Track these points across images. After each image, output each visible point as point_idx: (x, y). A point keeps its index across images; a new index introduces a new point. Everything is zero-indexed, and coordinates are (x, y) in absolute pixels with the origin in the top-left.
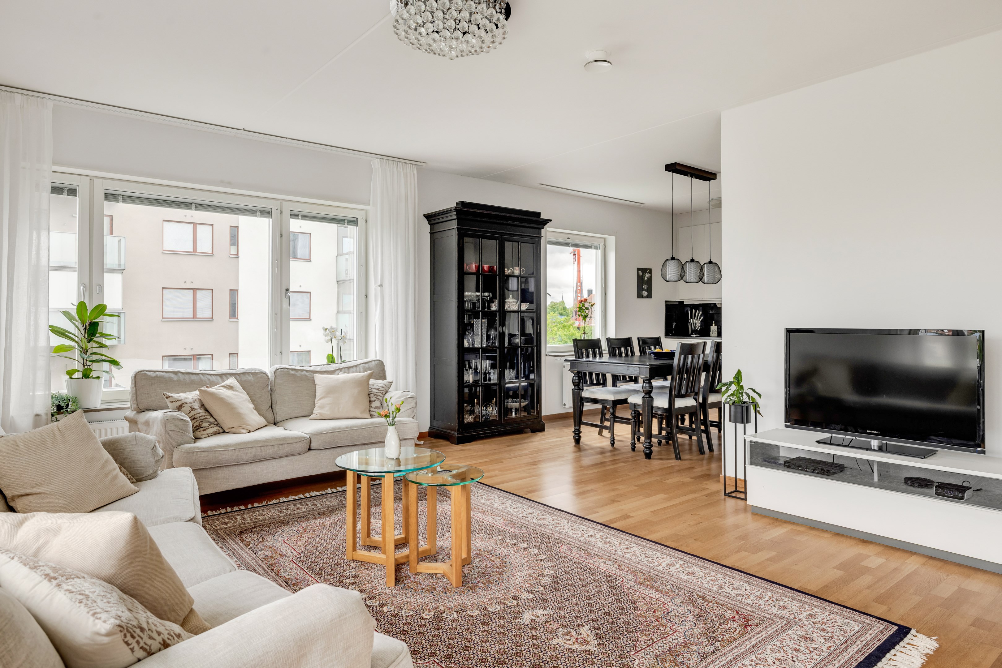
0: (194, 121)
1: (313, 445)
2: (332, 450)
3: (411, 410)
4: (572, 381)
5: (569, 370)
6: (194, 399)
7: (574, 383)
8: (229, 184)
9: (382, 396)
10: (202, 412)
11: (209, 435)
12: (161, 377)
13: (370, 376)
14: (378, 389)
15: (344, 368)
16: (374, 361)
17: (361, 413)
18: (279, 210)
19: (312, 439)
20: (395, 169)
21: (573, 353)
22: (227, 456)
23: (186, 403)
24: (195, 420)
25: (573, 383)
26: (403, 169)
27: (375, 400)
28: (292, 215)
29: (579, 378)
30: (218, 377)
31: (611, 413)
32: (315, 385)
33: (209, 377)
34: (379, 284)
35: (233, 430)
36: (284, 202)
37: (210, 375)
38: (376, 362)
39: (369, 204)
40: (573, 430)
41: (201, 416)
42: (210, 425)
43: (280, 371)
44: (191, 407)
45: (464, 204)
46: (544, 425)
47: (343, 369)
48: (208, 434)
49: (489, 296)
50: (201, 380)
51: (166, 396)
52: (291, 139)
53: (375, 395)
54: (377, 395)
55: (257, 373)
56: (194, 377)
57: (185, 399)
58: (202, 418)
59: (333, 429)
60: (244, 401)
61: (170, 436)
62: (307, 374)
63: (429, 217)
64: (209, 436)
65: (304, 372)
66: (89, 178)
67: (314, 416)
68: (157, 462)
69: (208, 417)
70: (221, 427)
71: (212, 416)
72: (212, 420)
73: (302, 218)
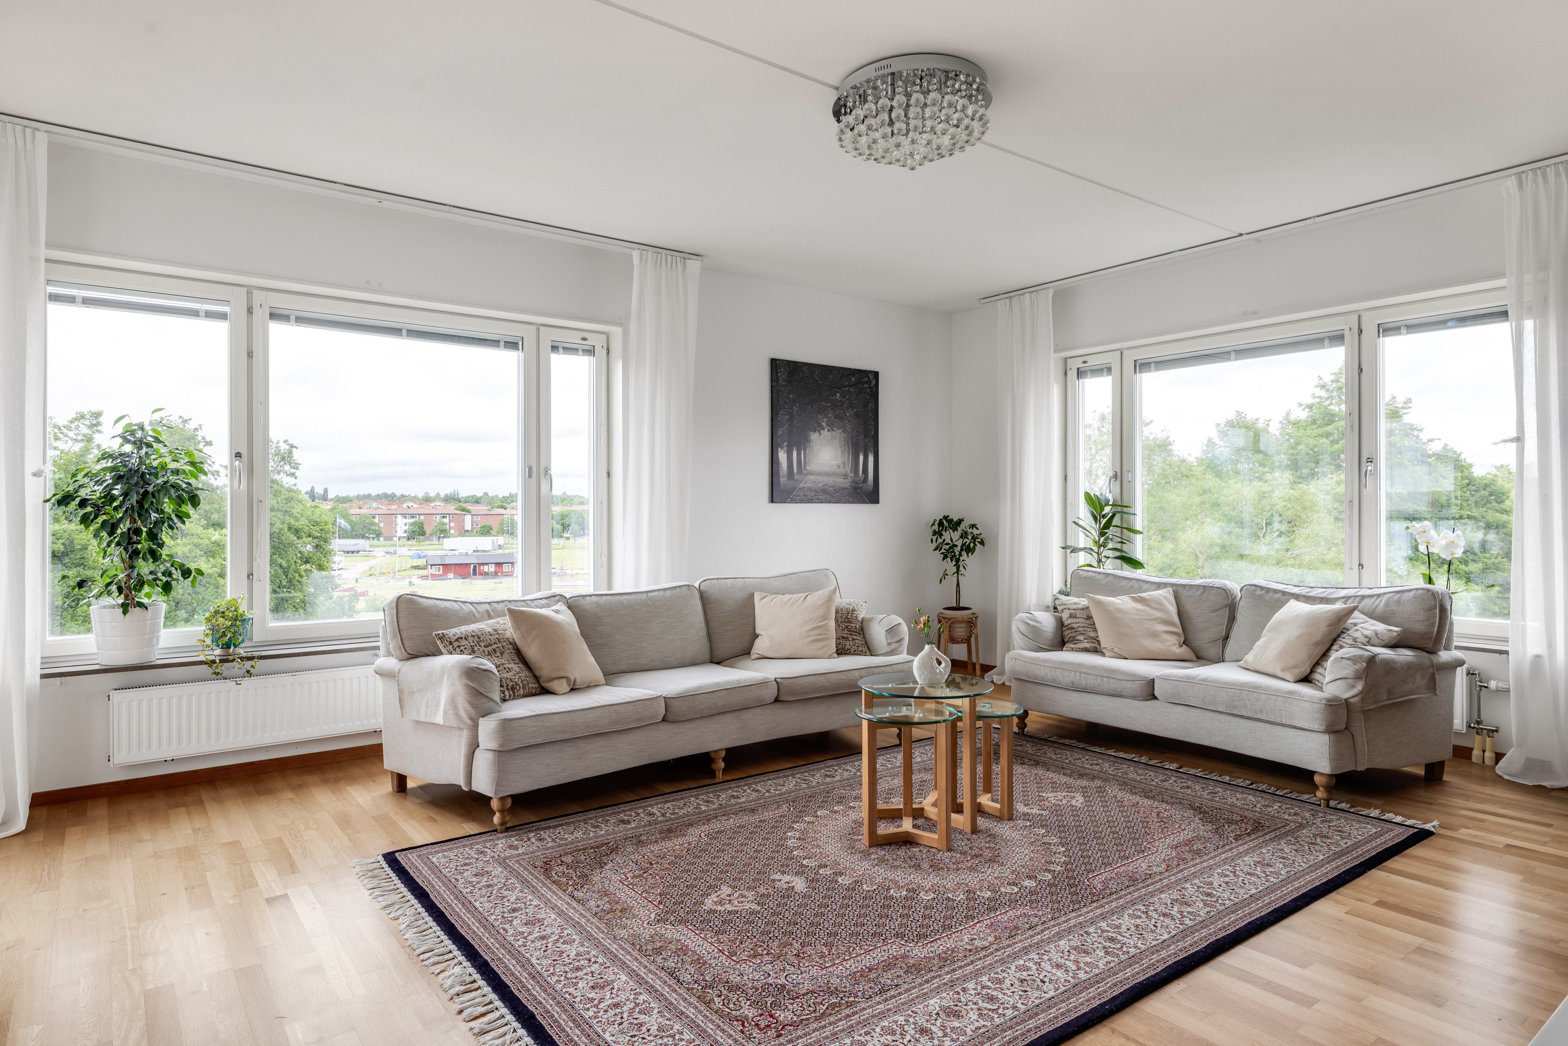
6: (1084, 607)
10: (1083, 623)
11: (1077, 649)
17: (1282, 670)
18: (1356, 328)
19: (1155, 684)
23: (1069, 609)
24: (1071, 630)
28: (1383, 332)
33: (1137, 584)
36: (1366, 314)
41: (1080, 627)
42: (1085, 639)
43: (1246, 589)
44: (1072, 614)
58: (1081, 629)
61: (1015, 638)
64: (1072, 650)
66: (1119, 352)
67: (1240, 663)
68: (889, 644)
69: (1088, 630)
70: (1100, 645)
71: (1095, 630)
72: (1092, 634)
73: (1410, 330)
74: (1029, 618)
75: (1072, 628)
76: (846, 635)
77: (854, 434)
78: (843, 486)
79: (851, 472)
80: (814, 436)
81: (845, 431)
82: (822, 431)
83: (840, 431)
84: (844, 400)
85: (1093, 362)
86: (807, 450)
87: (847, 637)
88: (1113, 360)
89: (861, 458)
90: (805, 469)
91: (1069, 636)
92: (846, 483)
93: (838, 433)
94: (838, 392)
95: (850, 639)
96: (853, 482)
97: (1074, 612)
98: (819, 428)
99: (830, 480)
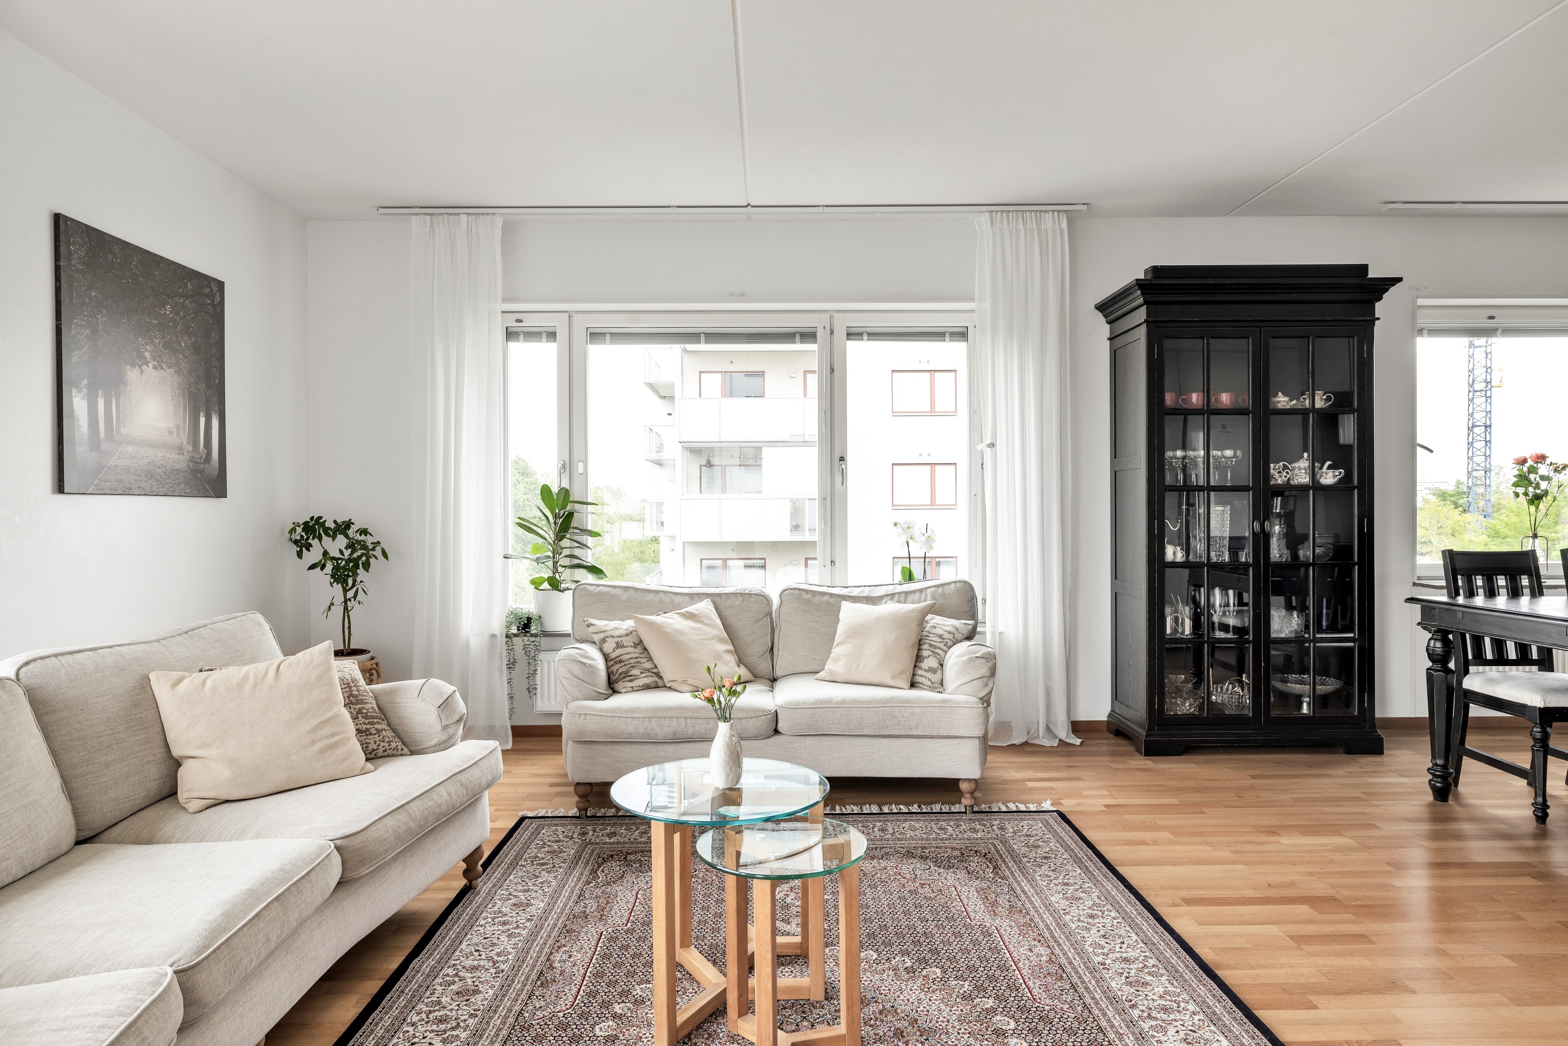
0: (678, 207)
1: (781, 727)
2: (816, 738)
3: (979, 681)
4: (1427, 650)
5: (1419, 624)
6: (628, 632)
7: (1431, 656)
8: (742, 296)
9: (945, 648)
10: (634, 652)
11: (635, 689)
12: (607, 593)
13: (933, 610)
14: (940, 636)
15: (899, 593)
16: (955, 582)
17: (893, 678)
18: (828, 328)
19: (779, 716)
20: (1021, 226)
21: (1443, 583)
22: (629, 727)
23: (612, 637)
24: (622, 664)
25: (1429, 654)
26: (1039, 224)
27: (929, 656)
28: (850, 335)
29: (1446, 642)
30: (687, 599)
31: (1535, 739)
32: (838, 621)
33: (673, 597)
34: (989, 442)
35: (674, 685)
36: (836, 315)
37: (677, 594)
38: (958, 584)
39: (972, 299)
40: (1430, 765)
41: (631, 659)
42: (642, 673)
43: (788, 594)
44: (617, 643)
45: (1157, 271)
46: (1381, 740)
47: (897, 595)
48: (632, 687)
49: (1235, 456)
50: (661, 602)
51: (586, 623)
52: (827, 206)
53: (931, 645)
54: (936, 647)
55: (751, 594)
56: (650, 597)
57: (612, 630)
58: (632, 661)
59: (822, 702)
60: (708, 639)
61: (563, 685)
62: (832, 600)
63: (1102, 307)
64: (633, 690)
65: (826, 598)
66: (567, 314)
67: (822, 674)
68: (445, 728)
69: (642, 660)
70: (661, 678)
71: (650, 659)
72: (648, 665)
73: (870, 338)
74: (581, 656)
75: (621, 661)
76: (364, 727)
77: (192, 380)
78: (177, 466)
79: (188, 443)
80: (132, 374)
81: (178, 372)
82: (144, 367)
83: (172, 371)
84: (178, 318)
85: (530, 322)
86: (122, 398)
87: (368, 730)
88: (559, 324)
89: (202, 420)
90: (119, 432)
91: (620, 671)
92: (179, 461)
93: (169, 374)
94: (168, 303)
95: (373, 731)
96: (191, 460)
97: (619, 639)
98: (140, 361)
99: (159, 456)
